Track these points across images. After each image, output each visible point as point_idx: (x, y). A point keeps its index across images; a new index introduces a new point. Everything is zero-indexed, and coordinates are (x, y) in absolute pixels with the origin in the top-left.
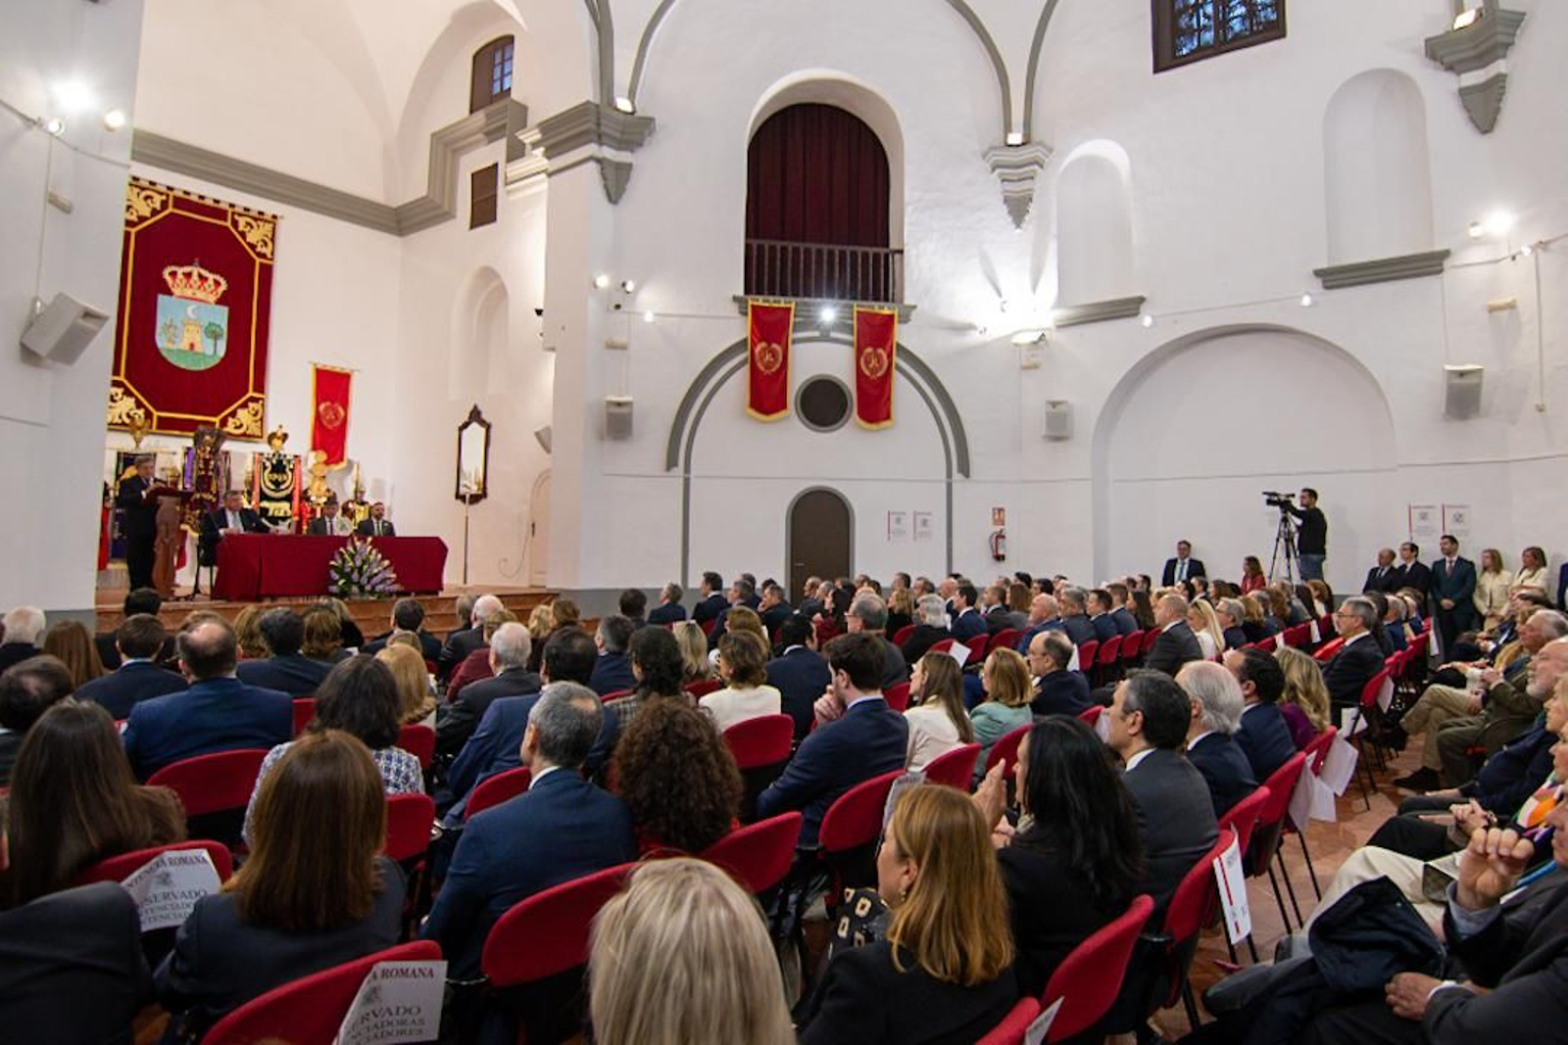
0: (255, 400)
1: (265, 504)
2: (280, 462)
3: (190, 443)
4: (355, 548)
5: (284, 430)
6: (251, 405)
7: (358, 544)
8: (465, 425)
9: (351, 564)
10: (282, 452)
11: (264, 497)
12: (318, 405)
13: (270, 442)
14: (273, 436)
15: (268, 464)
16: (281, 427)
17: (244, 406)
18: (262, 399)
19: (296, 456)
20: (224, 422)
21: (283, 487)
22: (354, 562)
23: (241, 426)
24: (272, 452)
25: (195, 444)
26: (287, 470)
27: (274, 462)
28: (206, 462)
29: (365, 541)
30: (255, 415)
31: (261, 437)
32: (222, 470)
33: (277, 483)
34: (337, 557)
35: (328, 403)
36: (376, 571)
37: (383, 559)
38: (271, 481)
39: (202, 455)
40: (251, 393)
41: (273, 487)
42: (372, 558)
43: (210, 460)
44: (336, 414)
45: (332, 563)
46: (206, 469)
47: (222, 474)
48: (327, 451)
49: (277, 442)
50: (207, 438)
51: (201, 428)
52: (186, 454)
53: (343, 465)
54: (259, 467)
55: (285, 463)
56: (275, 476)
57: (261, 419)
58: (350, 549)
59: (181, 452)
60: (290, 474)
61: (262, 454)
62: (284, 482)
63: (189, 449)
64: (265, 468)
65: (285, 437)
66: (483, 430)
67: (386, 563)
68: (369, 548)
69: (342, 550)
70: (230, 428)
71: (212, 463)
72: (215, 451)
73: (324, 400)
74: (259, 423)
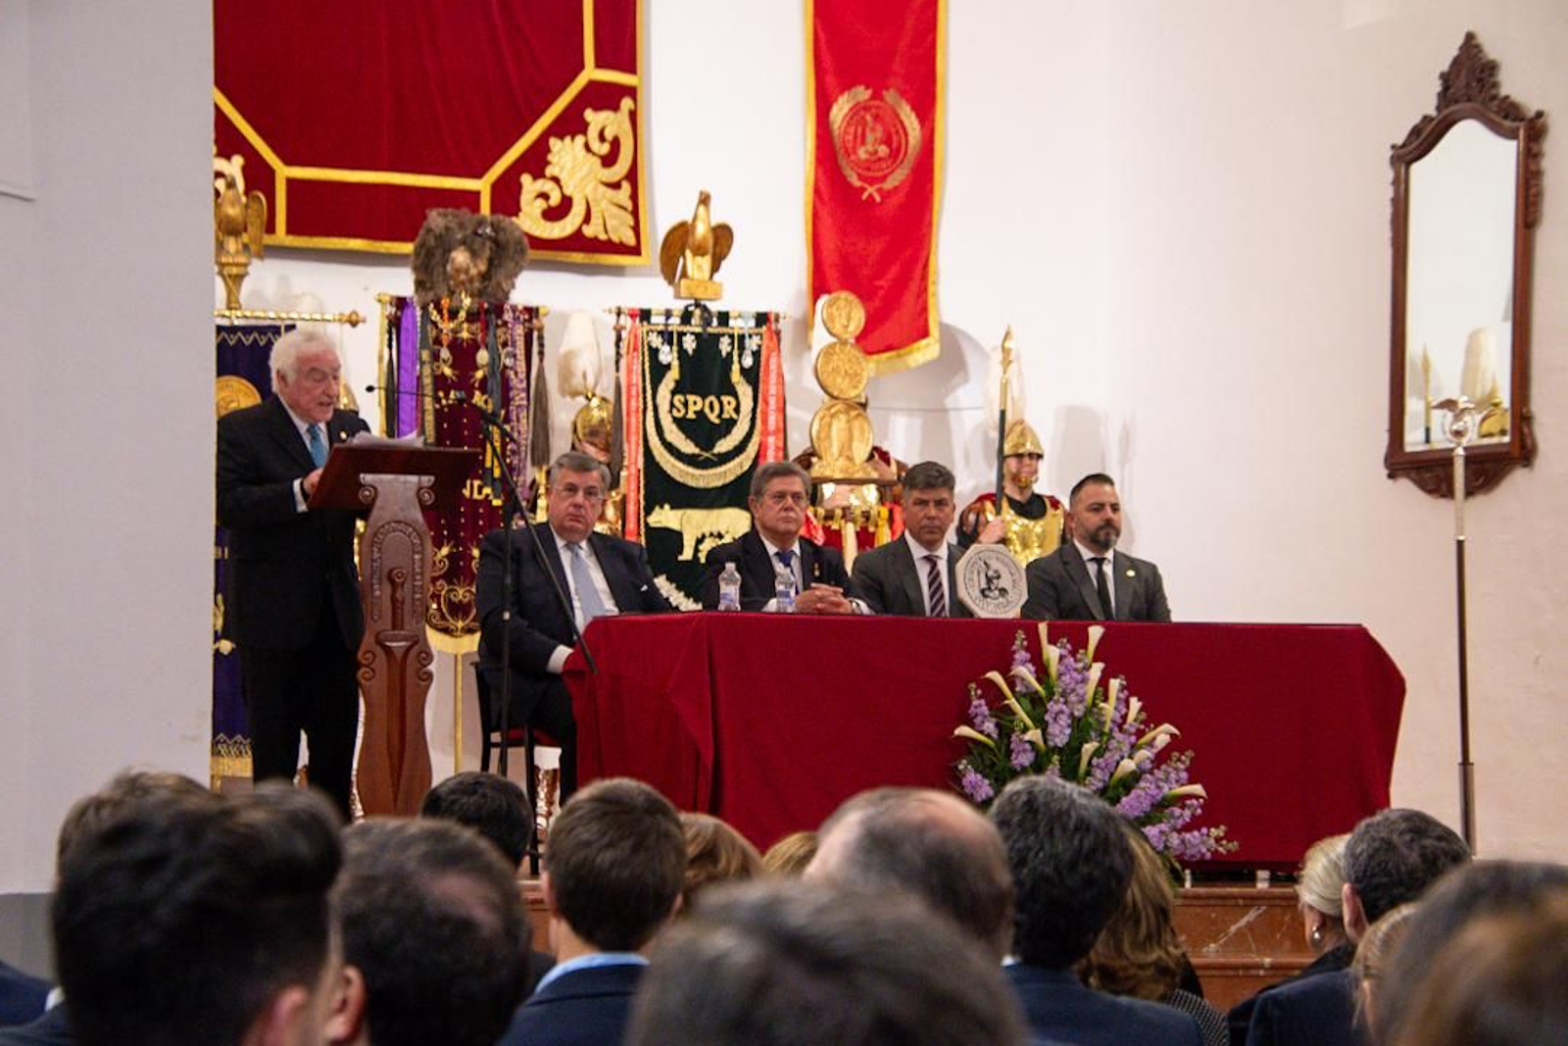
0: (605, 97)
1: (665, 517)
2: (709, 343)
3: (402, 282)
4: (1042, 671)
5: (718, 215)
6: (595, 118)
7: (1052, 653)
8: (1423, 139)
9: (1034, 734)
10: (714, 307)
11: (661, 489)
12: (823, 104)
13: (670, 269)
14: (679, 240)
15: (667, 355)
16: (705, 200)
17: (571, 125)
18: (631, 92)
19: (762, 319)
20: (507, 197)
21: (723, 446)
22: (1043, 725)
23: (566, 203)
24: (678, 306)
25: (420, 285)
26: (736, 376)
27: (690, 344)
28: (464, 355)
29: (1079, 642)
30: (609, 161)
31: (635, 251)
32: (517, 382)
33: (702, 431)
34: (979, 706)
35: (862, 93)
36: (1128, 765)
37: (1152, 717)
38: (681, 423)
39: (447, 326)
40: (591, 73)
41: (688, 447)
42: (1109, 709)
43: (474, 346)
44: (893, 138)
45: (964, 730)
46: (464, 383)
47: (519, 398)
48: (864, 294)
49: (697, 266)
50: (460, 257)
51: (436, 219)
52: (395, 324)
53: (925, 351)
54: (635, 368)
55: (724, 346)
56: (696, 403)
57: (632, 176)
58: (1025, 671)
59: (376, 320)
60: (744, 391)
61: (645, 315)
62: (729, 425)
63: (401, 303)
64: (659, 371)
65: (722, 237)
66: (1505, 153)
67: (1163, 735)
68: (1096, 671)
69: (995, 676)
70: (530, 220)
71: (483, 356)
72: (491, 311)
73: (846, 86)
74: (624, 194)
